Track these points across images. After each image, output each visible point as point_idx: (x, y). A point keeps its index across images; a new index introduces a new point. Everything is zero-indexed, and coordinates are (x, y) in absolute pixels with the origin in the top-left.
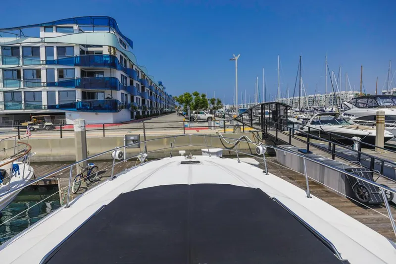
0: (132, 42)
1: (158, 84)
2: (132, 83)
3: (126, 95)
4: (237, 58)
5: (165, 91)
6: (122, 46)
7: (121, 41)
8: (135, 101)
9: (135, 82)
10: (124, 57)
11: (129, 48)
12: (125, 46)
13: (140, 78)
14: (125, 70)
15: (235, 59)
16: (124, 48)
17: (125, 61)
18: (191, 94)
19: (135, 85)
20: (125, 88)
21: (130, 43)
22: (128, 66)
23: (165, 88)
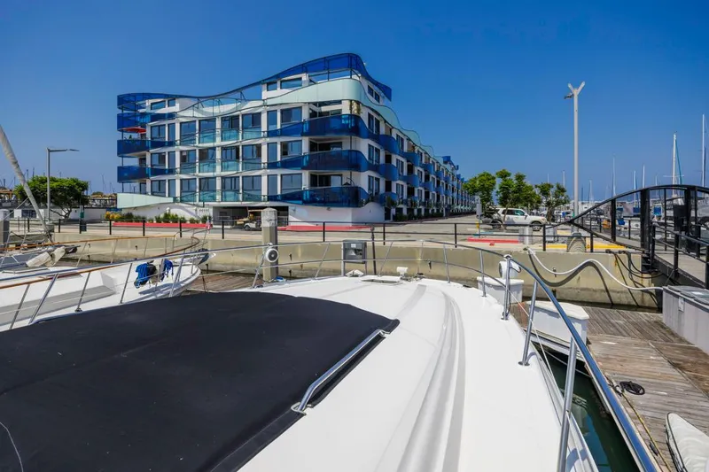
0: (391, 90)
1: (441, 161)
2: (388, 159)
3: (378, 180)
4: (576, 92)
5: (458, 172)
6: (373, 99)
7: (370, 91)
8: (394, 190)
9: (395, 158)
10: (375, 116)
11: (384, 101)
12: (377, 98)
13: (405, 149)
14: (376, 137)
15: (573, 95)
16: (375, 101)
17: (378, 122)
18: (493, 174)
19: (394, 163)
20: (375, 168)
21: (387, 91)
22: (383, 131)
23: (457, 168)
